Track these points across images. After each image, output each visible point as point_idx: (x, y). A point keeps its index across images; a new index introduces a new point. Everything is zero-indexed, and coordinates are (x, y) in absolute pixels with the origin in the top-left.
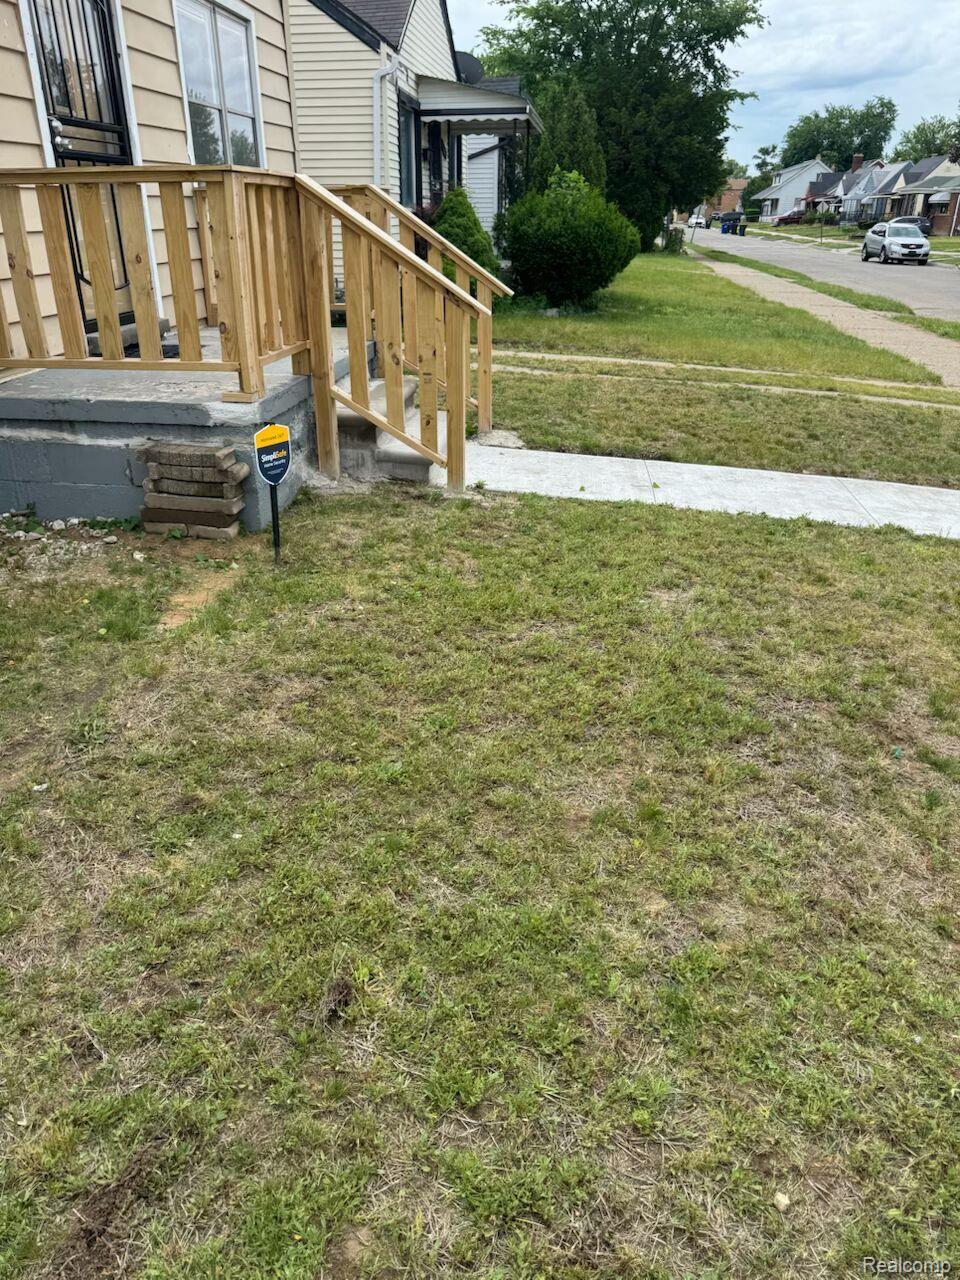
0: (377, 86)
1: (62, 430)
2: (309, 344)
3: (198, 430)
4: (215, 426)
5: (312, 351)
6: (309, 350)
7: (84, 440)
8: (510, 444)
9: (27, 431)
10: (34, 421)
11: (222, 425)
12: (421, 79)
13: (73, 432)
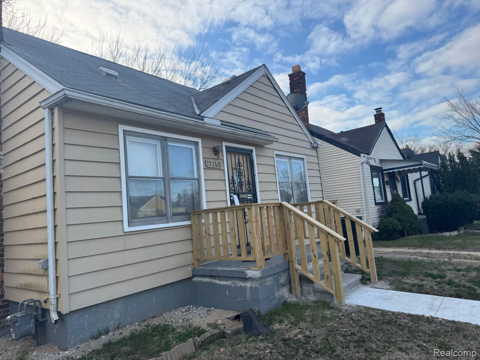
0: (360, 166)
1: (212, 279)
2: (288, 251)
3: (245, 280)
4: (249, 278)
5: (289, 253)
6: (288, 253)
7: (217, 282)
8: (384, 287)
9: (205, 279)
10: (206, 276)
11: (251, 278)
12: (381, 161)
13: (215, 279)
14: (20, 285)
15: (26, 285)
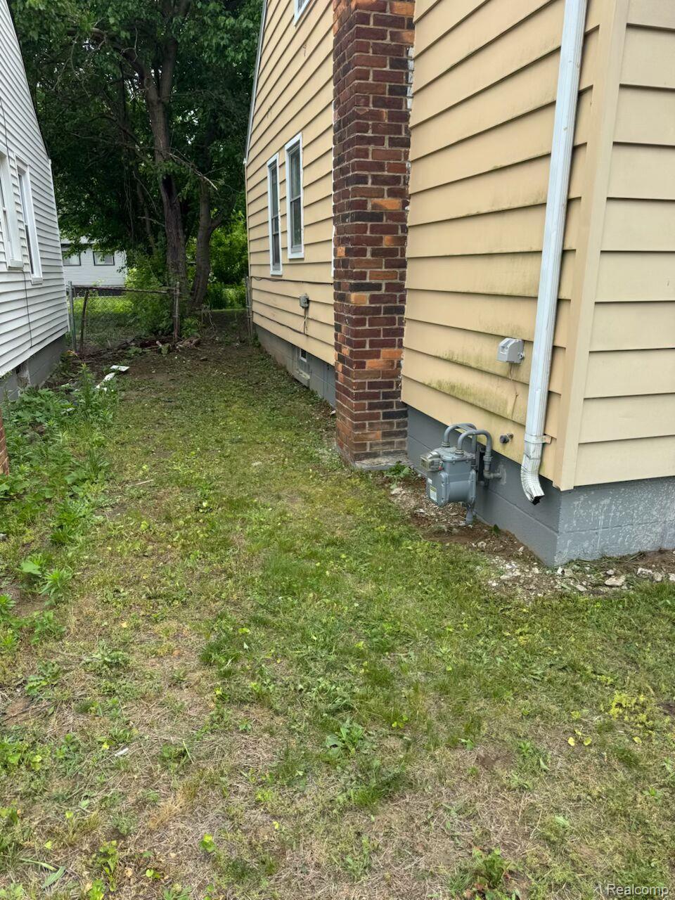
14: (440, 383)
15: (453, 387)
